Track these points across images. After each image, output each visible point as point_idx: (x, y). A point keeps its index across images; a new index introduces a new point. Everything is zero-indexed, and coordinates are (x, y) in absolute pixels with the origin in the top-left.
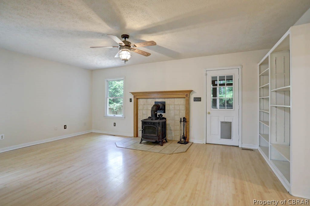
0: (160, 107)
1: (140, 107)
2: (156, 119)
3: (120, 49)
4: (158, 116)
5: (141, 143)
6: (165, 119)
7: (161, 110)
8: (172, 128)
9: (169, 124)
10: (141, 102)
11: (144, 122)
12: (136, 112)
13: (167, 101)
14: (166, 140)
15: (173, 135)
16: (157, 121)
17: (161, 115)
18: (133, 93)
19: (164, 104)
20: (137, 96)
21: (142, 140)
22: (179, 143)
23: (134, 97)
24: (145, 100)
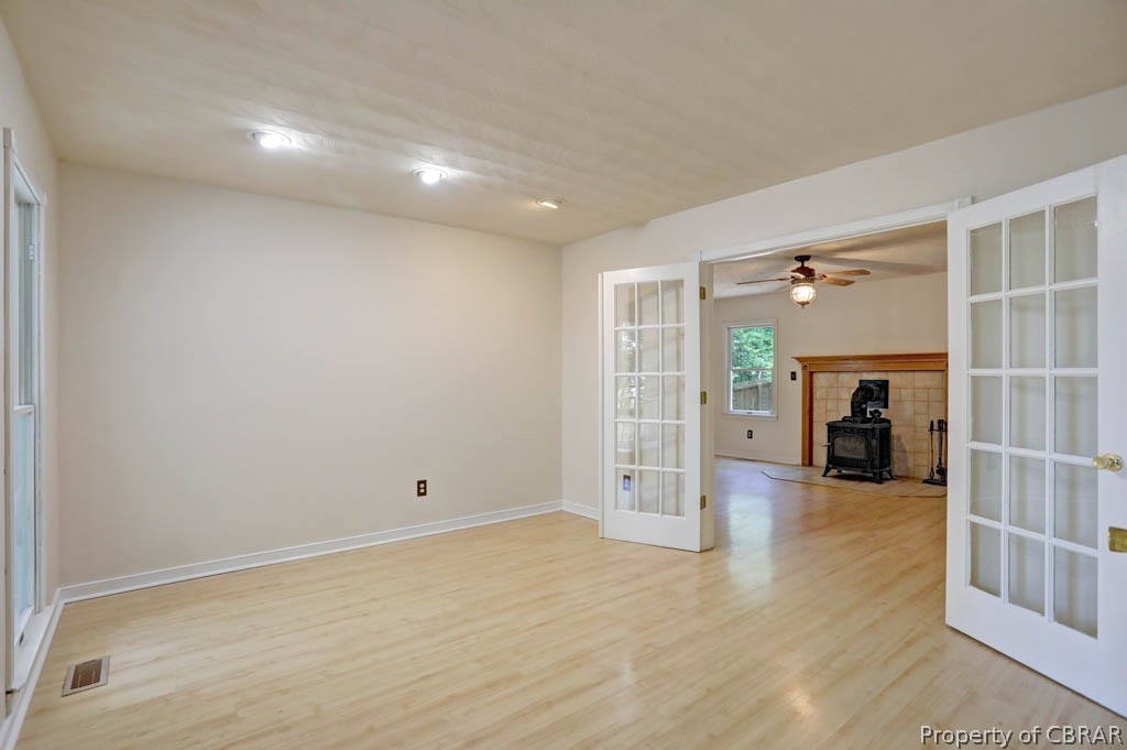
0: (872, 394)
1: (818, 394)
2: (863, 422)
3: (793, 282)
4: (868, 416)
5: (824, 476)
6: (889, 421)
7: (877, 399)
8: (908, 448)
9: (899, 438)
10: (821, 380)
11: (833, 429)
12: (808, 405)
13: (895, 380)
14: (890, 472)
15: (911, 465)
16: (868, 426)
17: (876, 411)
18: (799, 359)
19: (884, 386)
20: (812, 367)
21: (828, 469)
22: (925, 481)
23: (804, 368)
24: (833, 375)
